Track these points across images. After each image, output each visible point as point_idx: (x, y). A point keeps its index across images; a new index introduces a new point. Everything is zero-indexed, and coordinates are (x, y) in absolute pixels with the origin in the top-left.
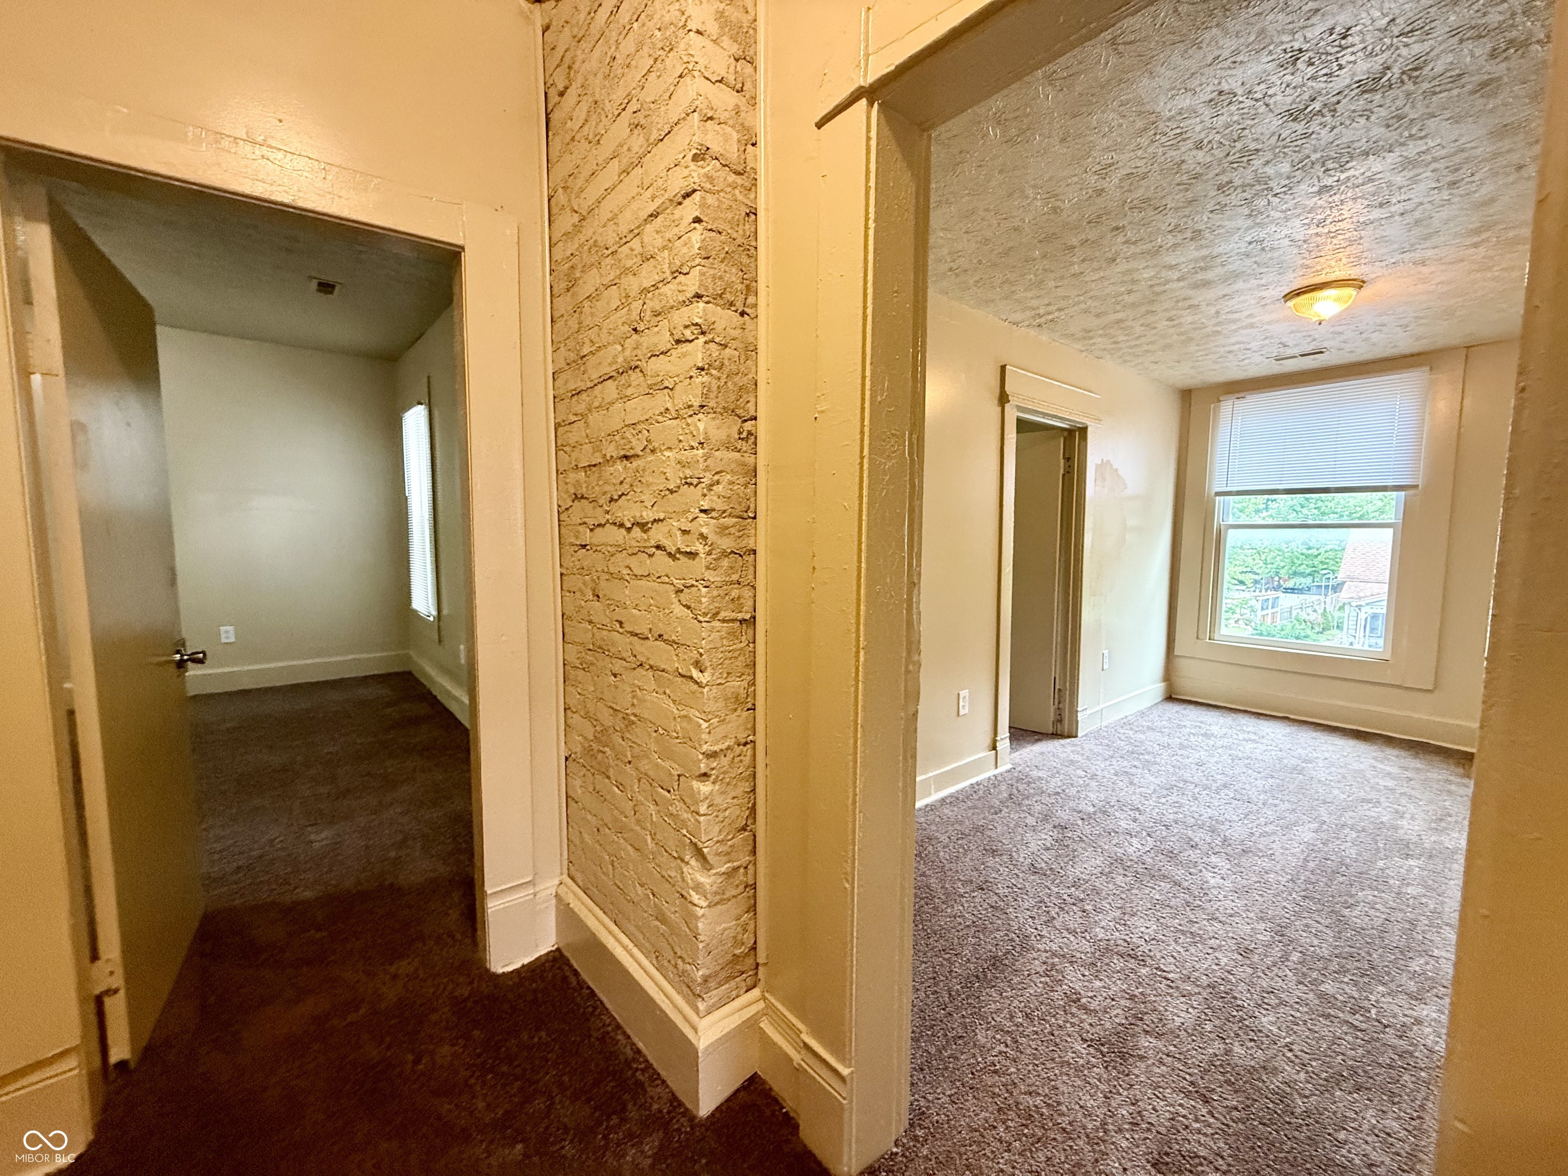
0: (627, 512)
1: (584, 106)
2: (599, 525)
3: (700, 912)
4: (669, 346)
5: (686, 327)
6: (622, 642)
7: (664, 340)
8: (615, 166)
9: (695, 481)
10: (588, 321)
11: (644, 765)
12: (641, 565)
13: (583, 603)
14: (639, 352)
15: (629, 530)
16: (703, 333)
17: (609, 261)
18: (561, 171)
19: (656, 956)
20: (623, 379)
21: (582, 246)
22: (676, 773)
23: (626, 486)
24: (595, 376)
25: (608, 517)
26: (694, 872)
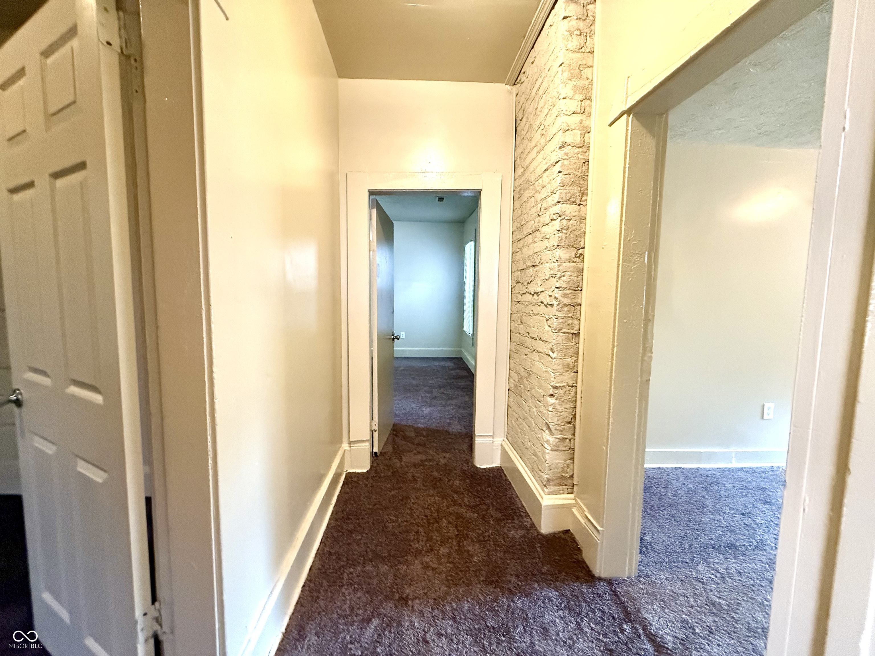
0: (533, 288)
1: (527, 126)
2: (524, 294)
3: (547, 451)
4: (549, 222)
5: (554, 214)
6: (529, 341)
7: (547, 220)
8: (535, 150)
9: (554, 276)
10: (524, 211)
11: (533, 392)
12: (537, 309)
13: (517, 325)
14: (540, 224)
15: (533, 295)
16: (560, 216)
17: (531, 187)
18: (519, 151)
19: (532, 470)
20: (534, 234)
21: (524, 181)
22: (542, 394)
23: (533, 277)
24: (525, 233)
25: (527, 290)
26: (546, 435)
